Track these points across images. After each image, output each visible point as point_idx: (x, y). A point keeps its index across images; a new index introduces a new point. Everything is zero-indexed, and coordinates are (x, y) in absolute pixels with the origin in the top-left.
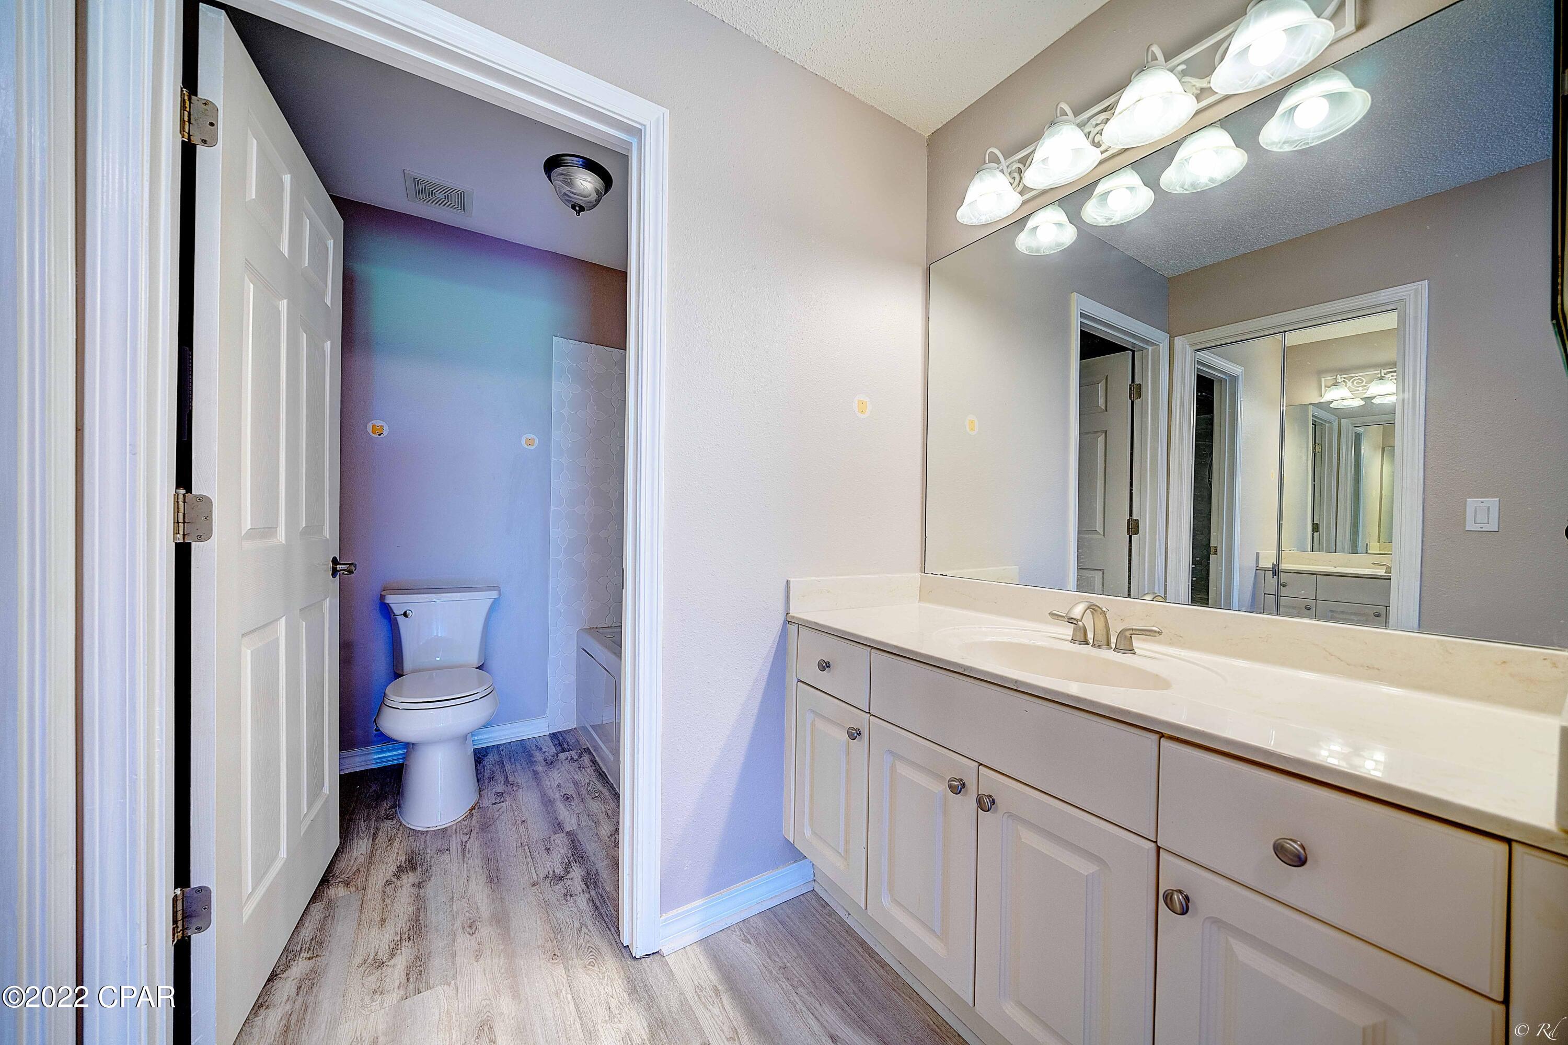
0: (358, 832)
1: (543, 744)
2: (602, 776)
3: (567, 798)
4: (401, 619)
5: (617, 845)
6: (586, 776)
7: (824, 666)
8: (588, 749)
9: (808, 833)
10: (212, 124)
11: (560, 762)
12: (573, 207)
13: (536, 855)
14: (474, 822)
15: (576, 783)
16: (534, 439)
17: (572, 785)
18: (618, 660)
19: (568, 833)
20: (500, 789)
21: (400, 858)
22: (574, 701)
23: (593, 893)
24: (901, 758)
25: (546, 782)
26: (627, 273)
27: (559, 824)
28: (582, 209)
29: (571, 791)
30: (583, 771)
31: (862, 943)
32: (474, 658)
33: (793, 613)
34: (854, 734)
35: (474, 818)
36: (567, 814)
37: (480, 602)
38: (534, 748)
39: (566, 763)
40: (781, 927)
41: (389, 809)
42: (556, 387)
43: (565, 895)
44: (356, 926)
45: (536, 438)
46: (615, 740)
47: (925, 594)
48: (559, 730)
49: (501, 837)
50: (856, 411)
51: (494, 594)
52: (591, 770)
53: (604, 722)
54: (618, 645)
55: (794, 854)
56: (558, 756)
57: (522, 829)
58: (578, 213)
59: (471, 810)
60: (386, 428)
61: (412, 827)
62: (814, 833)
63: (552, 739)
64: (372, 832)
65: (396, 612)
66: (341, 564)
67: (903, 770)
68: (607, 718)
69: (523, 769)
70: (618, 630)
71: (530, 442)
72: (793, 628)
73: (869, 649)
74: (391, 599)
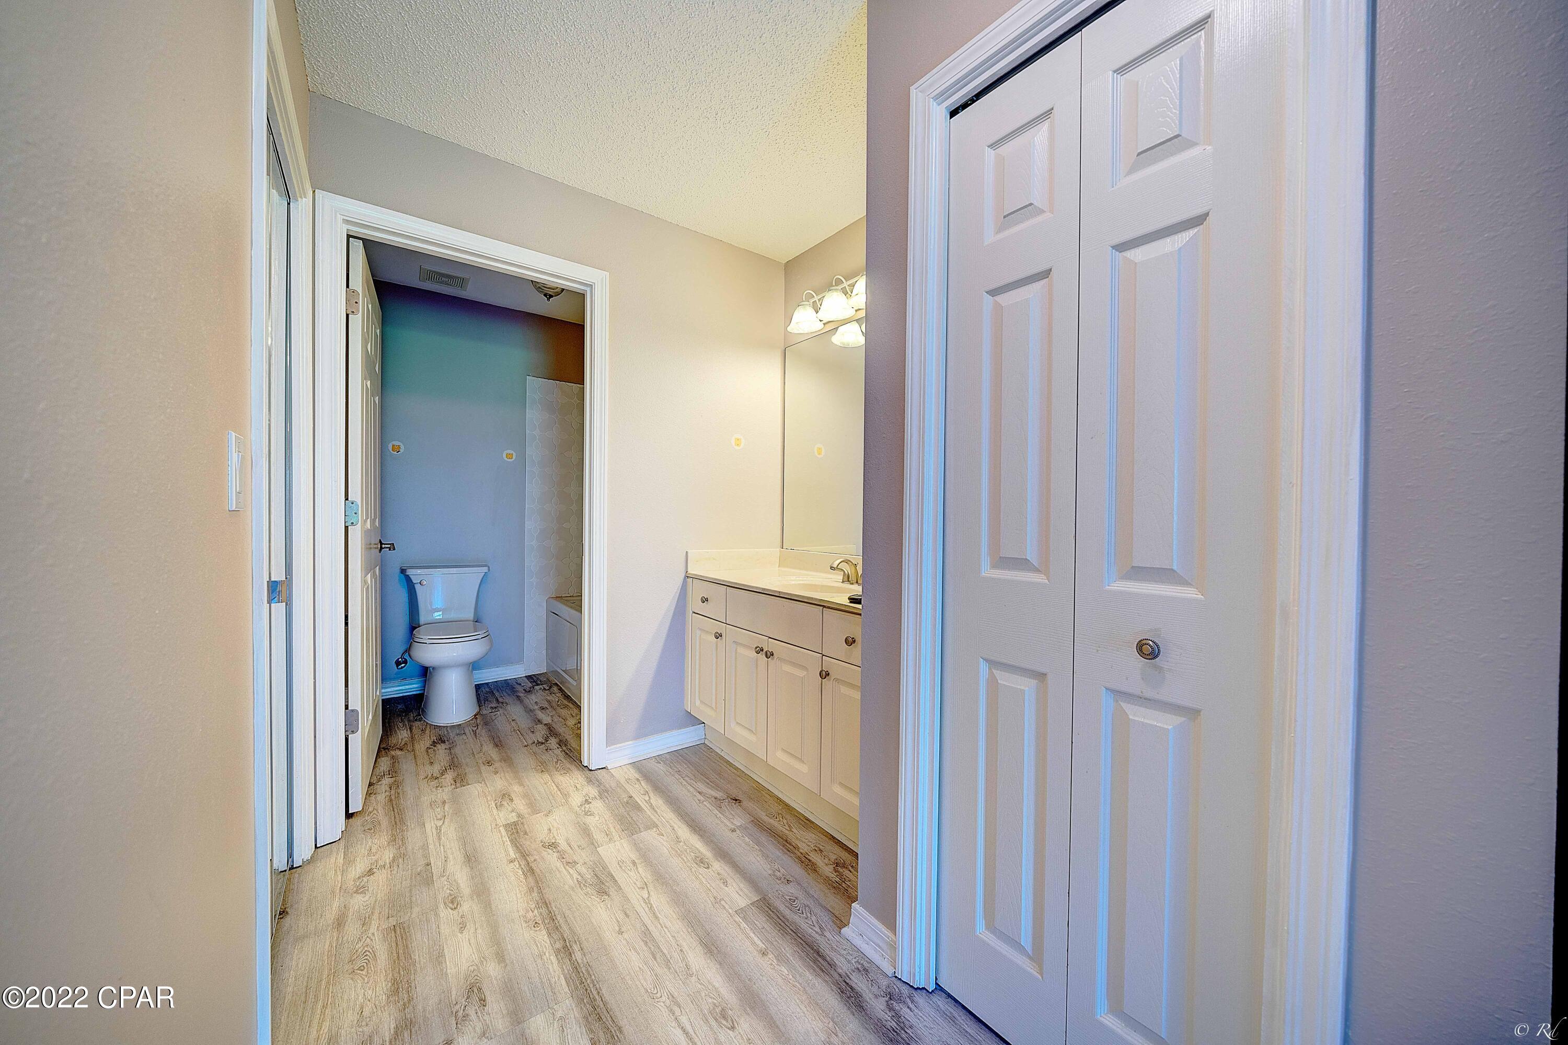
0: (398, 727)
1: (521, 682)
2: (567, 697)
3: (542, 709)
4: (417, 587)
5: (580, 728)
6: (556, 697)
7: (705, 600)
8: (556, 683)
9: (698, 703)
10: (356, 303)
11: (536, 691)
12: (545, 295)
13: (525, 734)
14: (478, 722)
15: (548, 701)
16: (512, 454)
17: (546, 702)
18: (580, 614)
19: (545, 724)
20: (493, 705)
21: (432, 738)
22: (544, 652)
23: (564, 748)
24: (740, 644)
25: (526, 701)
26: (584, 325)
27: (539, 721)
28: (551, 296)
29: (546, 705)
30: (553, 695)
31: (728, 762)
32: (470, 616)
33: (690, 571)
34: (718, 636)
35: (478, 719)
36: (543, 716)
37: (473, 576)
38: (515, 684)
39: (541, 692)
40: (680, 757)
41: (416, 716)
42: (530, 414)
43: (546, 750)
44: (415, 765)
45: (514, 453)
46: (577, 673)
47: (782, 562)
48: (534, 674)
49: (500, 728)
50: (734, 444)
51: (485, 569)
52: (559, 695)
53: (567, 669)
54: (579, 606)
55: (693, 720)
56: (533, 688)
57: (513, 723)
58: (548, 299)
59: (475, 715)
60: (402, 447)
61: (435, 724)
62: (702, 702)
63: (528, 679)
64: (408, 727)
65: (414, 582)
66: (384, 544)
67: (741, 650)
68: (571, 665)
69: (509, 695)
70: (580, 598)
71: (509, 456)
72: (690, 580)
73: (726, 587)
74: (410, 572)
